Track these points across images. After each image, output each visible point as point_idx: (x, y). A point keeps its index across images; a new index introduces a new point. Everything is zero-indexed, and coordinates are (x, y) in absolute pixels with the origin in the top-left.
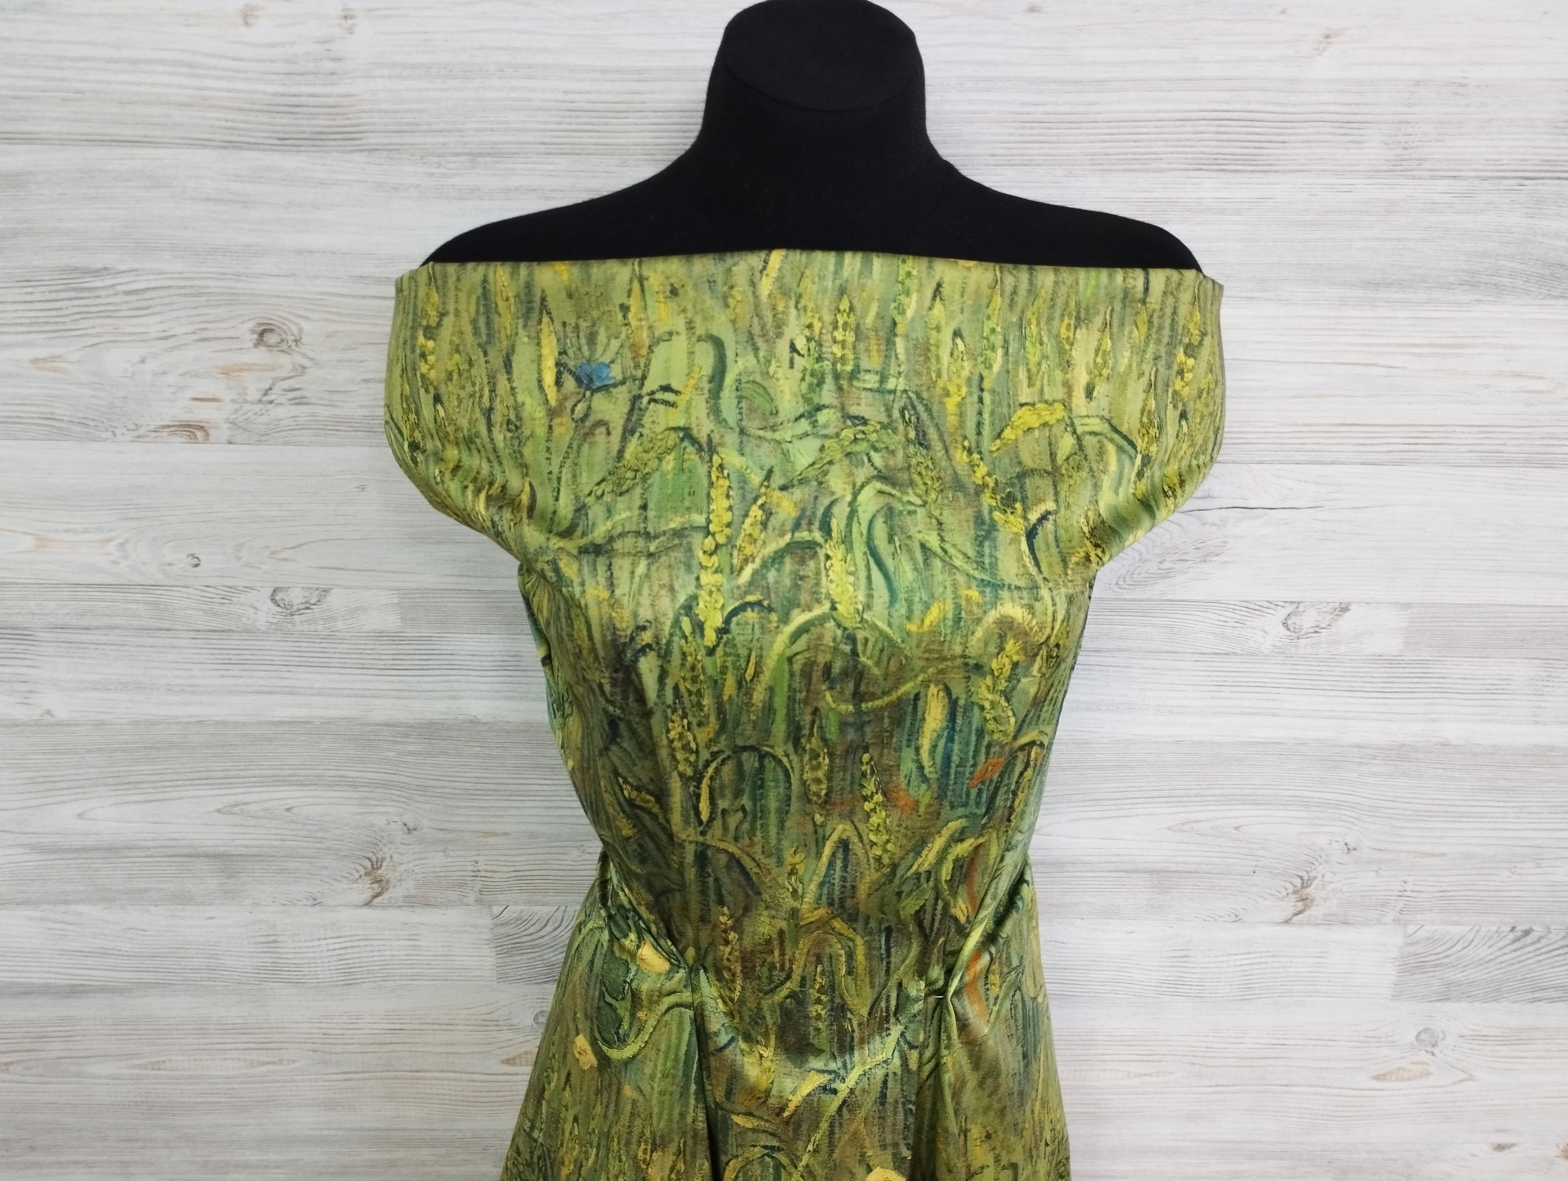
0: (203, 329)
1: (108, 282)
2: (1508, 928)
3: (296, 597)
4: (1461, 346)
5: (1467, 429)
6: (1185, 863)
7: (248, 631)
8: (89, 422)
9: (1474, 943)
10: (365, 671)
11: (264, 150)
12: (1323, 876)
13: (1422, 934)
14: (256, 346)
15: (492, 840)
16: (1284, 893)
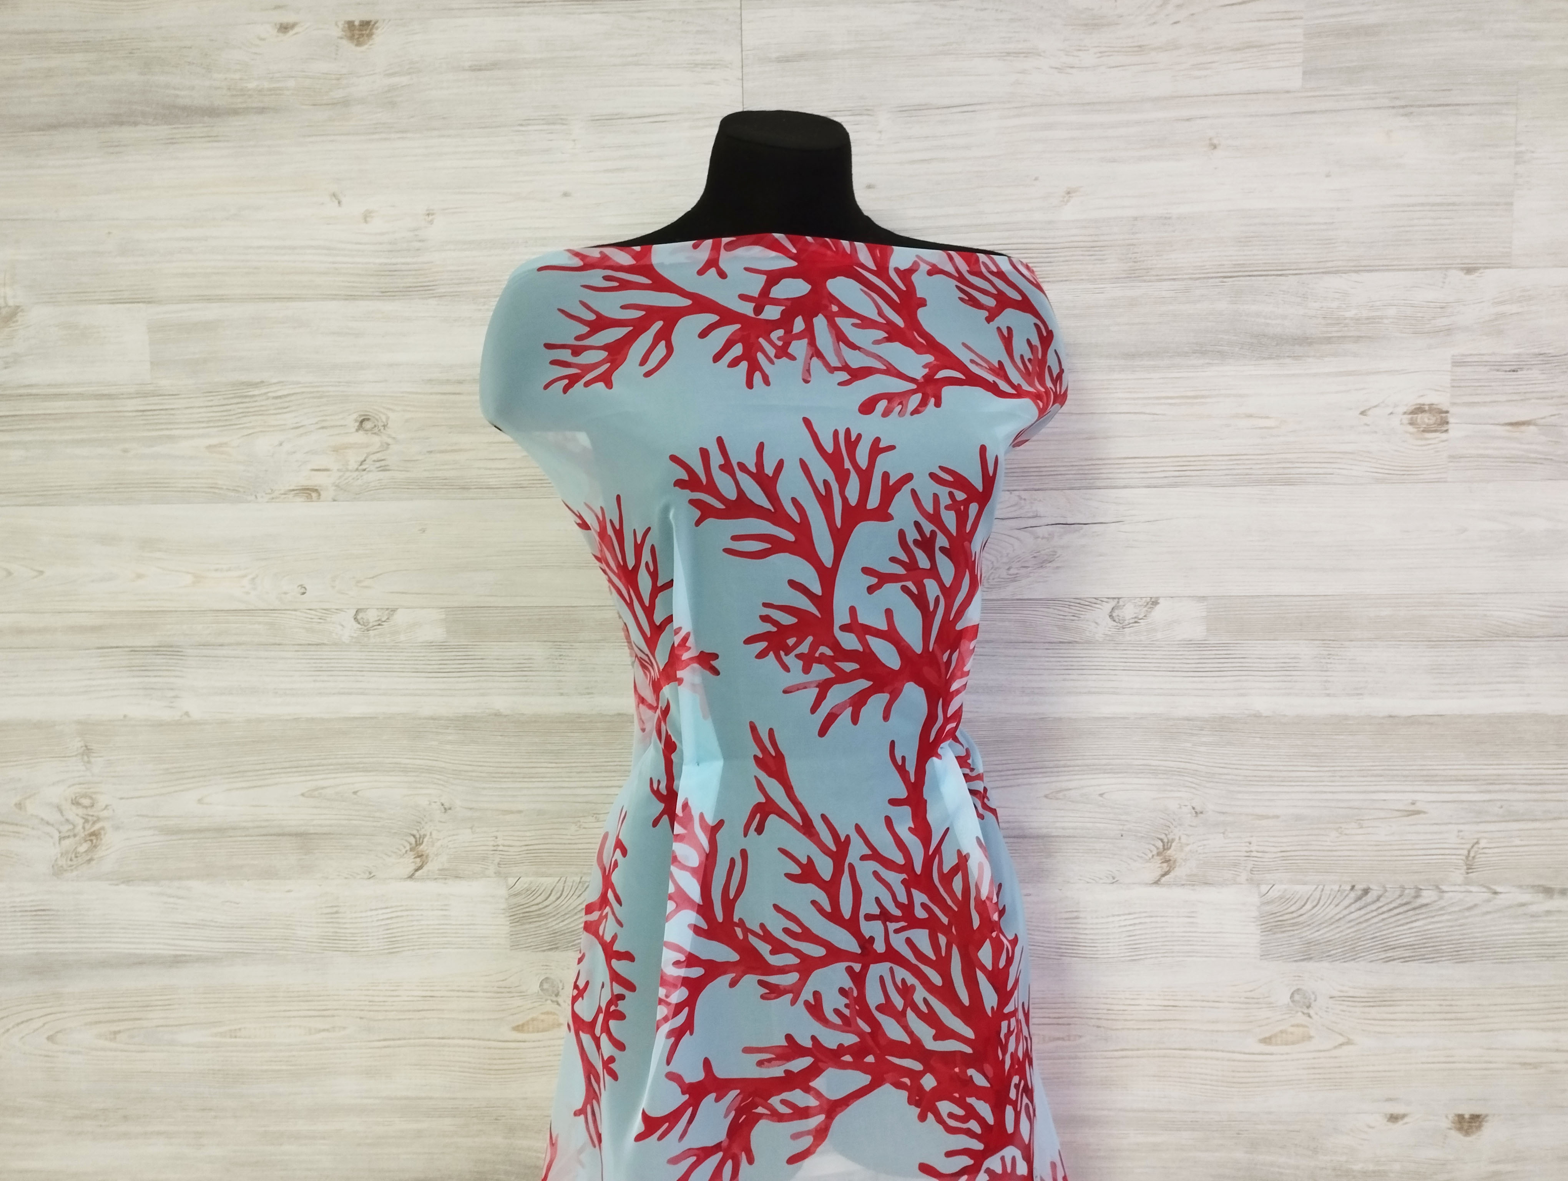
0: (324, 421)
1: (264, 391)
2: (1349, 888)
3: (372, 616)
4: (1203, 397)
5: (1220, 458)
6: (1063, 828)
7: (335, 644)
8: (240, 489)
9: (1321, 903)
10: (418, 674)
11: (372, 300)
12: (1180, 838)
13: (1274, 893)
14: (357, 430)
15: (508, 817)
16: (1150, 855)
